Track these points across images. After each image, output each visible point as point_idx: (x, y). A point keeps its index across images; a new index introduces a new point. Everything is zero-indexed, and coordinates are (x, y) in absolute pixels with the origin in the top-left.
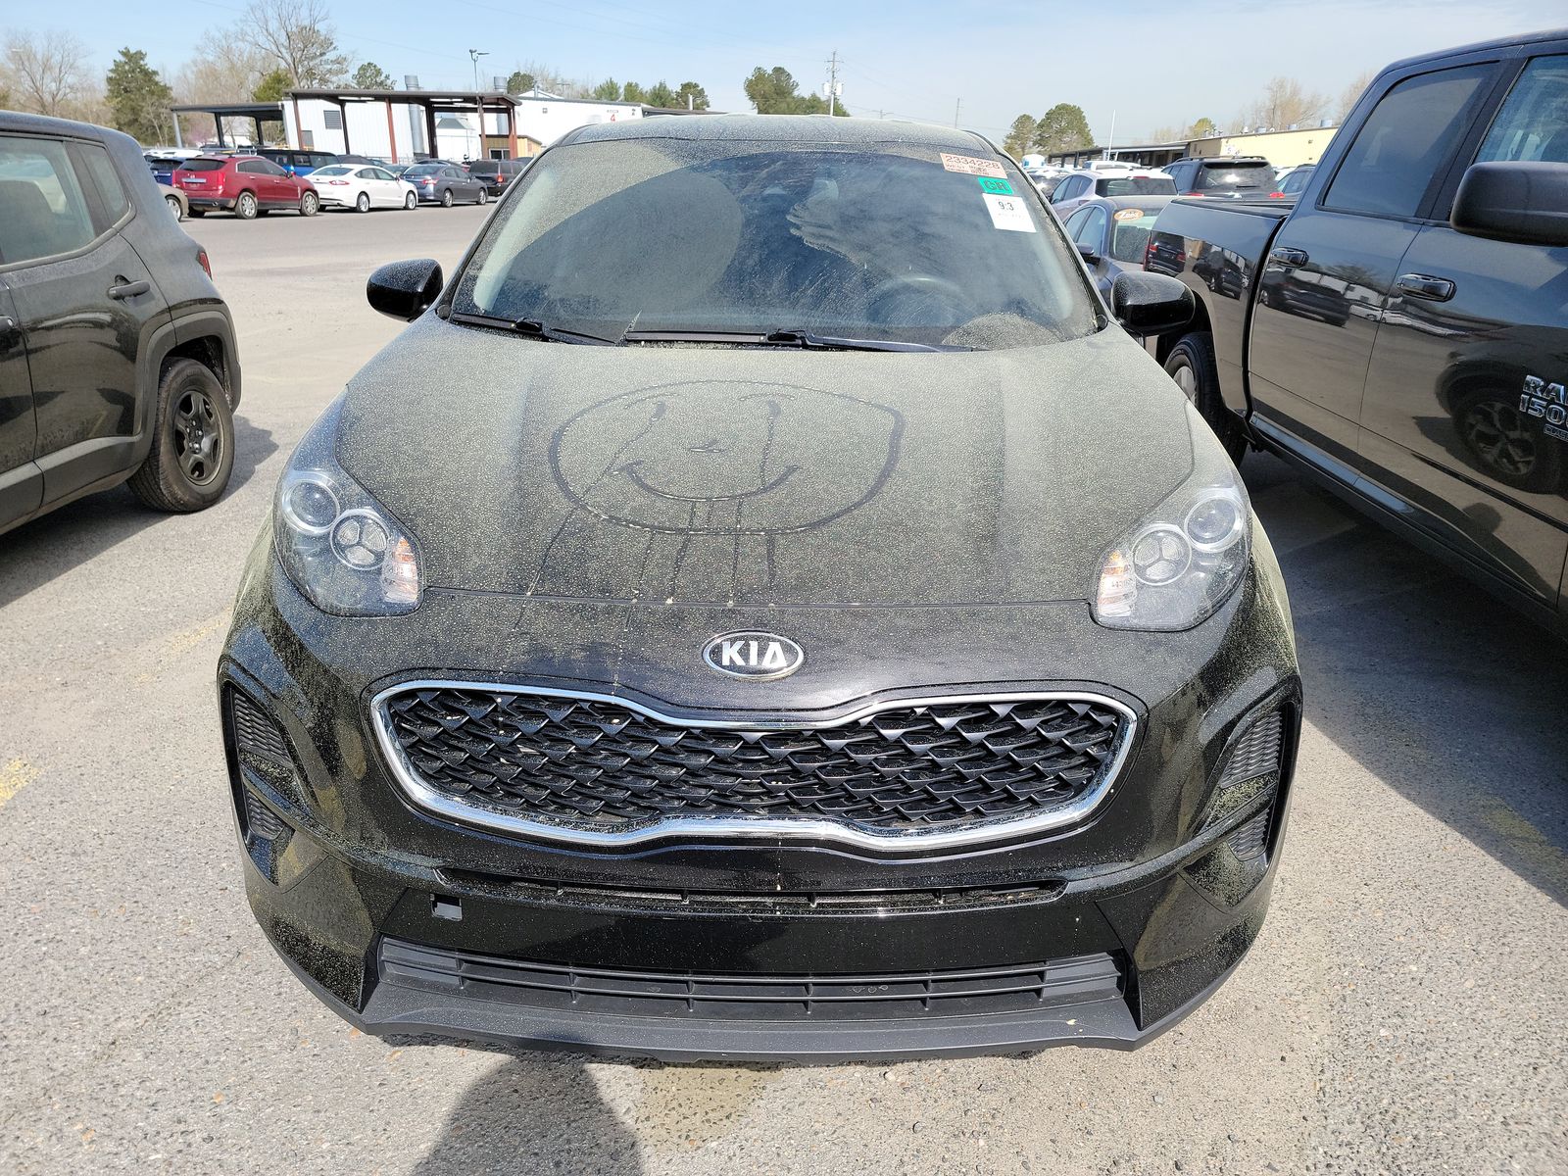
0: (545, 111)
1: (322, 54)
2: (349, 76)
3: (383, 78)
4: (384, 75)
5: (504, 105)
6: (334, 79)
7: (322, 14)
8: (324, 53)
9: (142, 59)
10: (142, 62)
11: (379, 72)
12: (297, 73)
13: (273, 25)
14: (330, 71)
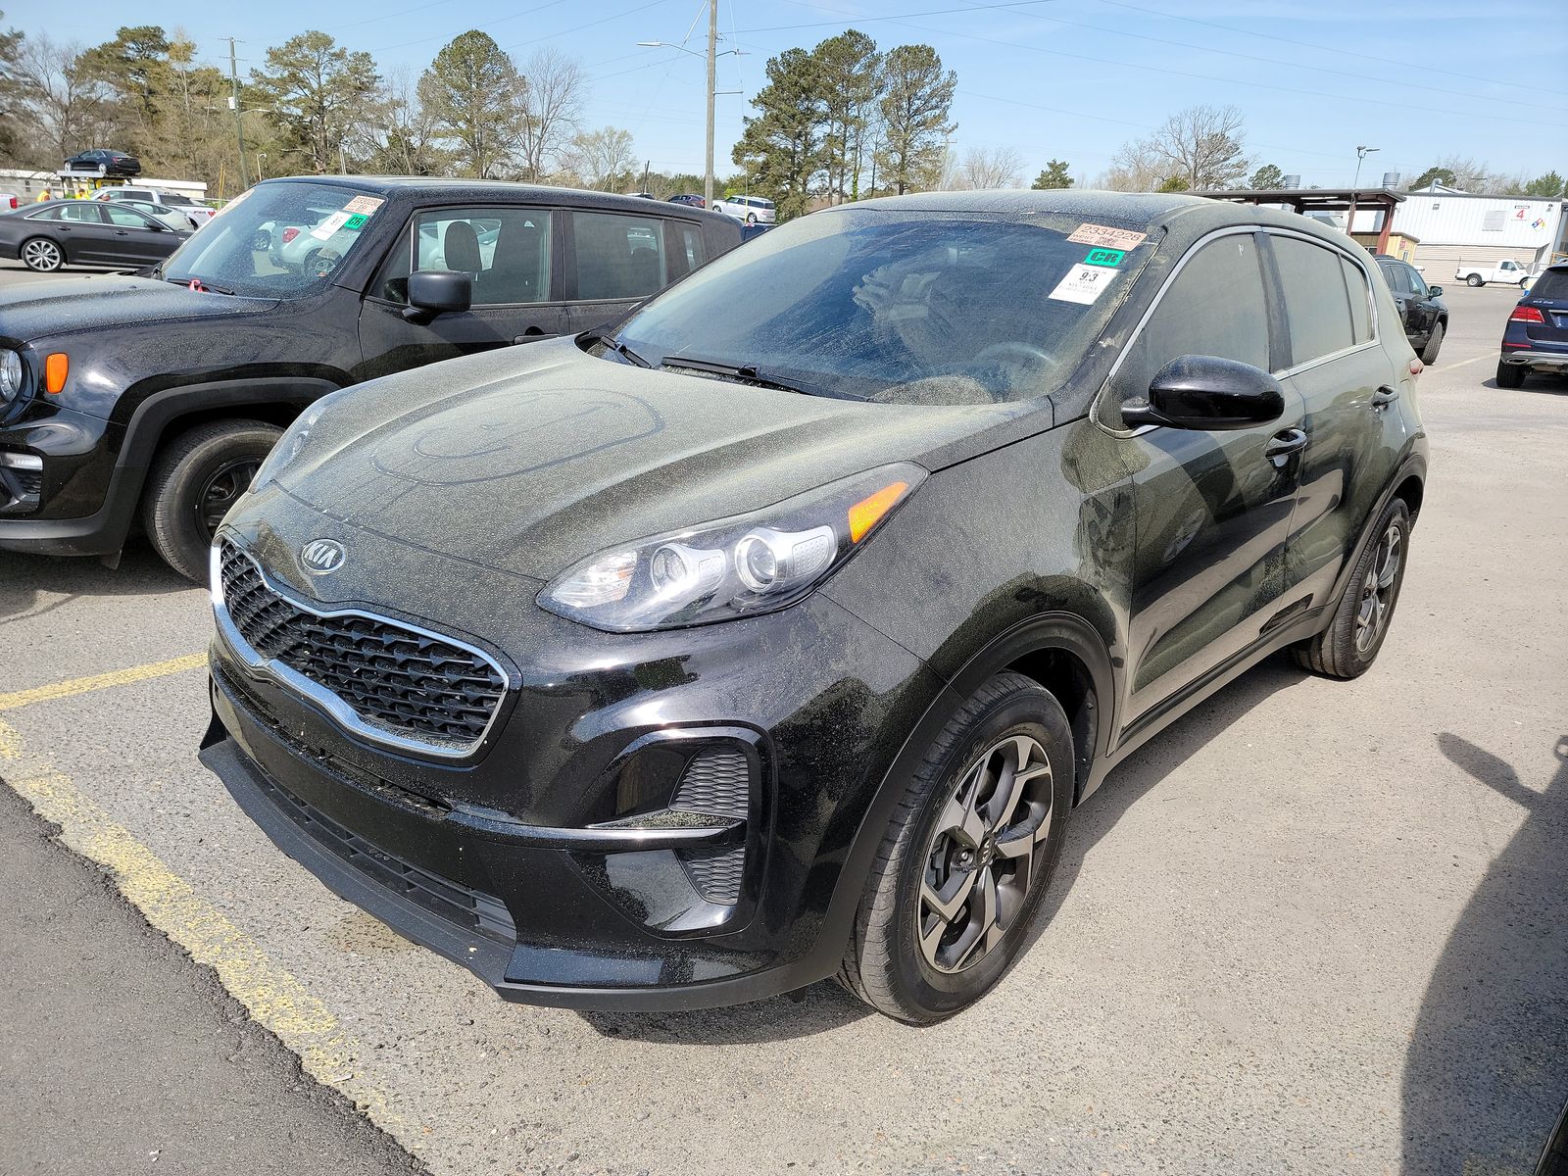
0: (1436, 207)
1: (1224, 160)
2: (1247, 178)
3: (1279, 179)
4: (1282, 176)
5: (1384, 202)
6: (1230, 182)
7: (1236, 121)
8: (1229, 158)
9: (1064, 169)
10: (1063, 172)
11: (1277, 174)
12: (1195, 177)
13: (1187, 135)
14: (1228, 175)
